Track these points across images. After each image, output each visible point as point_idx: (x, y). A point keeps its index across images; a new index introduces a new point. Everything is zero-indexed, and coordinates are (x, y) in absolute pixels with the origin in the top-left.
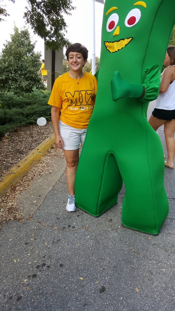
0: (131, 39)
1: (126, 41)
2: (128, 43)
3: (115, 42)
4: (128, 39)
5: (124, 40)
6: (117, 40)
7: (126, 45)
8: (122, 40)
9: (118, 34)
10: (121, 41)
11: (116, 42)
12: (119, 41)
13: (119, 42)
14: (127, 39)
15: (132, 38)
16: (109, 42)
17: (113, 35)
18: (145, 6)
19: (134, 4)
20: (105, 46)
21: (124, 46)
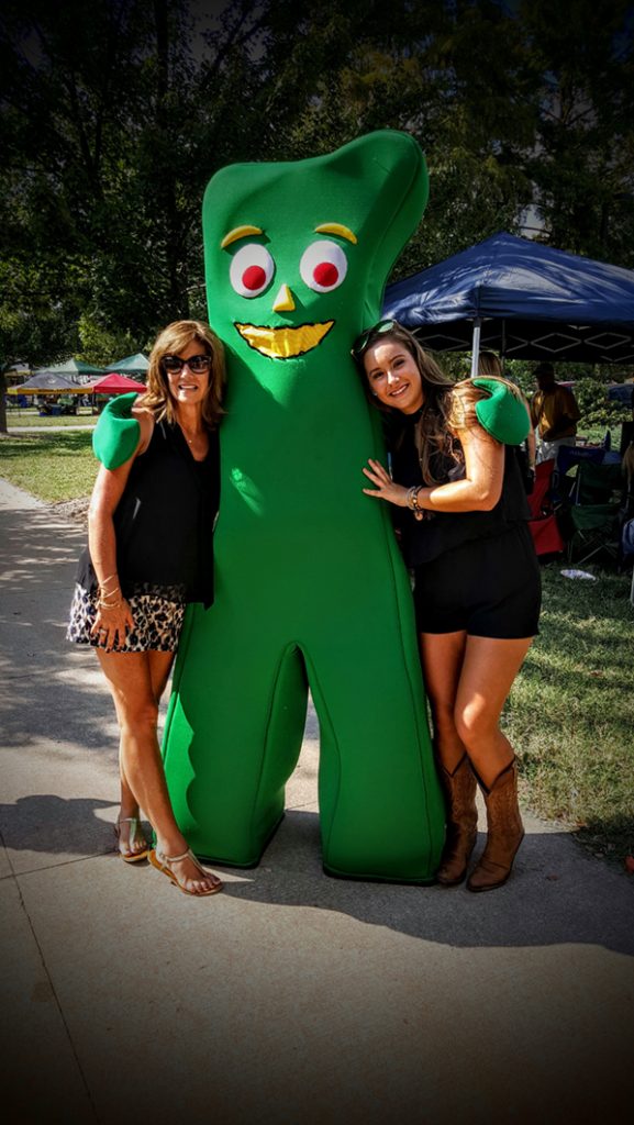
0: (330, 324)
1: (319, 331)
2: (322, 334)
3: (284, 327)
4: (323, 323)
5: (312, 324)
7: (321, 341)
8: (306, 324)
10: (304, 327)
11: (287, 330)
12: (301, 326)
13: (301, 329)
14: (320, 325)
15: (335, 320)
16: (256, 327)
17: (274, 308)
18: (353, 239)
19: (317, 229)
20: (242, 336)
21: (316, 343)
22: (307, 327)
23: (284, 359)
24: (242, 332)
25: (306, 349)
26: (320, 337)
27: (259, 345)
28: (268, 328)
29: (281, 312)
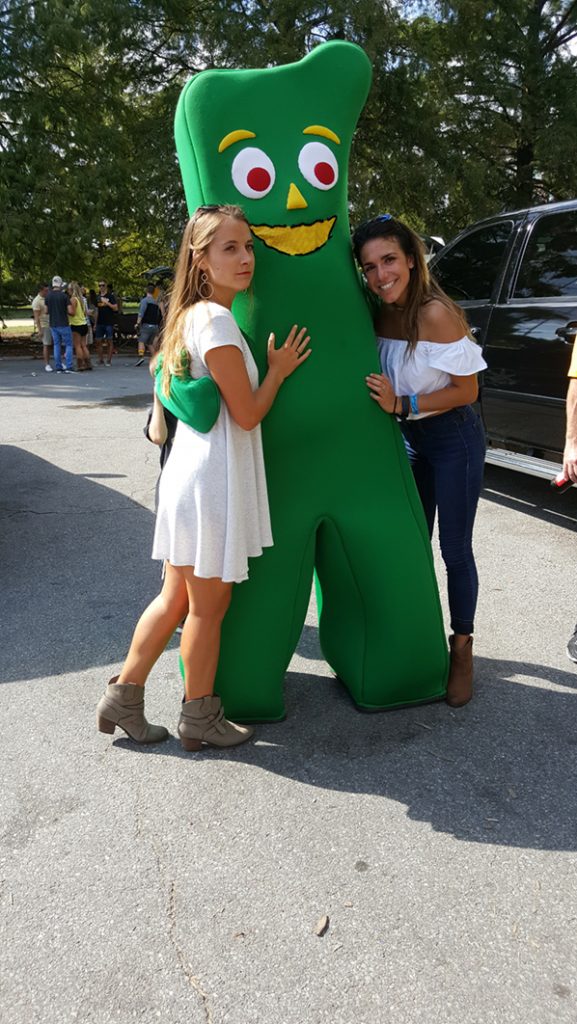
0: (333, 220)
1: (327, 225)
2: (329, 230)
3: (300, 225)
4: (329, 219)
5: (322, 221)
6: (306, 222)
7: (329, 237)
8: (317, 221)
9: (306, 205)
11: (303, 227)
12: (314, 223)
13: (314, 226)
14: (326, 222)
15: (335, 216)
16: (272, 227)
17: (288, 206)
18: (336, 139)
19: (305, 131)
20: (257, 237)
21: (326, 238)
22: (318, 224)
23: (301, 255)
24: (256, 234)
25: (320, 244)
26: (328, 233)
27: (277, 244)
28: (285, 226)
29: (296, 210)
